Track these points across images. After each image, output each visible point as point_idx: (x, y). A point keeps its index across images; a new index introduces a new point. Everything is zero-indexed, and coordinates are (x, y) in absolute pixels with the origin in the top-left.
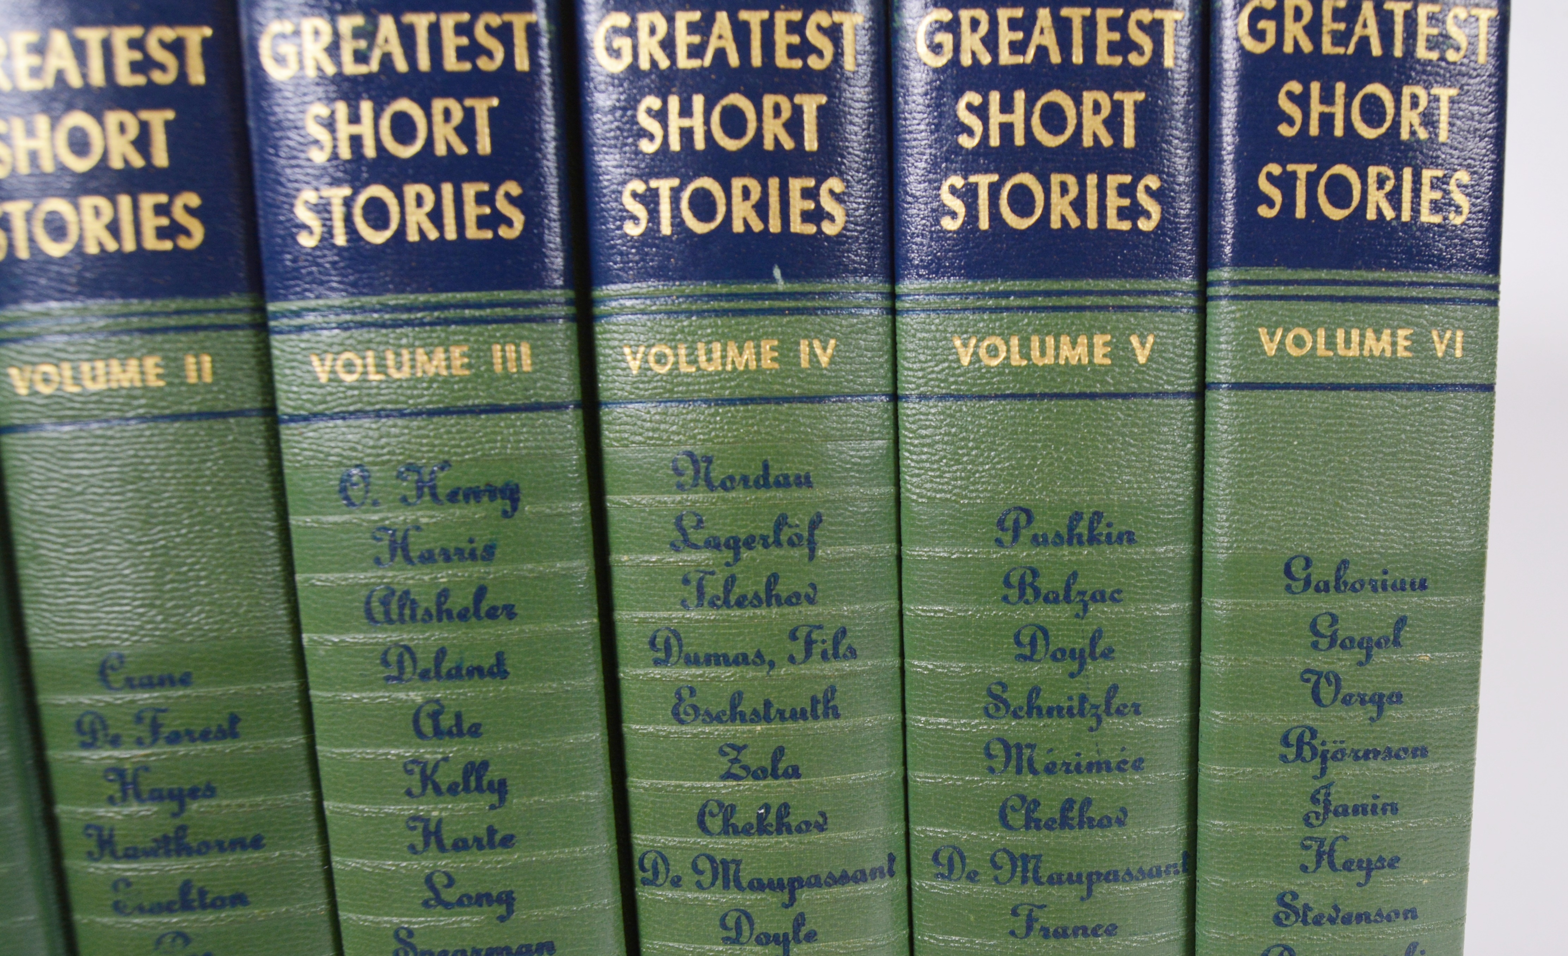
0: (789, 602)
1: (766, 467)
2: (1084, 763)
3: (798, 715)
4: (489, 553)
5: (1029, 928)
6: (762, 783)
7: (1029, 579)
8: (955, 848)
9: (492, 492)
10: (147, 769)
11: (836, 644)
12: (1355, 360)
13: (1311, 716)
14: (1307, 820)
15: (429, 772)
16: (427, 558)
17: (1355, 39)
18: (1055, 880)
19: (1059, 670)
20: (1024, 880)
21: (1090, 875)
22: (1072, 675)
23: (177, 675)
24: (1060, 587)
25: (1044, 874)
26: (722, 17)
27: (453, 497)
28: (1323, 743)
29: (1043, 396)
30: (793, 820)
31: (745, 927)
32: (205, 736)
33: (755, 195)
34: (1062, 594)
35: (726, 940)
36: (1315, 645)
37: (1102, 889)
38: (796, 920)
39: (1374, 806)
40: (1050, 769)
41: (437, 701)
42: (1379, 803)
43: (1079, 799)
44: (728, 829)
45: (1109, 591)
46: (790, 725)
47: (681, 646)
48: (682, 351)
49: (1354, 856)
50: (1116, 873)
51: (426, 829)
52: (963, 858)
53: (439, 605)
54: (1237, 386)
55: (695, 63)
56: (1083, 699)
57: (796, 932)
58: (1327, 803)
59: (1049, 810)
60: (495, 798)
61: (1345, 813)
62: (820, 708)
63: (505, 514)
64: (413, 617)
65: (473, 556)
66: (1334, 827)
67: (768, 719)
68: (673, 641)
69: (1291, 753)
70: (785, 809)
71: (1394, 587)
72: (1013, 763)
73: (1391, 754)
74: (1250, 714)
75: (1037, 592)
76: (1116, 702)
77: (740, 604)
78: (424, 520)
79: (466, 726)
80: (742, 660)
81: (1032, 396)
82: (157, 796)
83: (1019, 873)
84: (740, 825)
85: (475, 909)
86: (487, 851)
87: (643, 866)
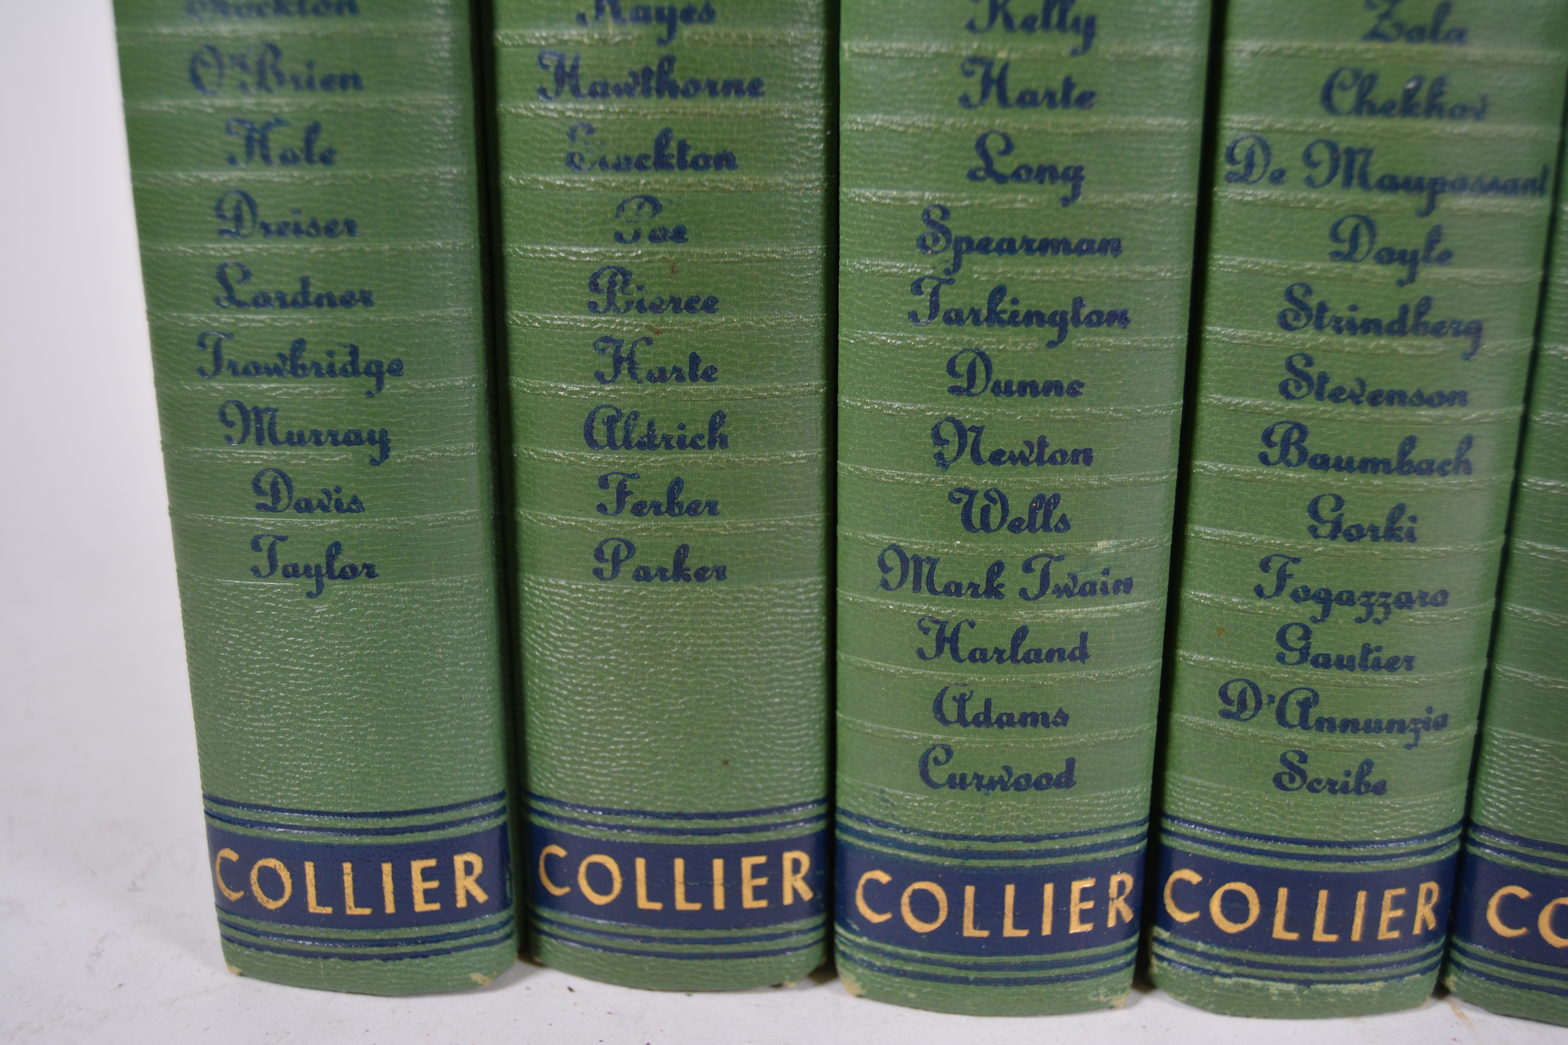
6: (1417, 47)
30: (1447, 102)
31: (1364, 240)
35: (1336, 255)
38: (1430, 234)
44: (1363, 107)
51: (987, 75)
57: (1428, 249)
60: (1078, 42)
70: (1439, 86)
84: (1380, 103)
85: (1034, 186)
86: (1059, 110)
87: (1231, 158)
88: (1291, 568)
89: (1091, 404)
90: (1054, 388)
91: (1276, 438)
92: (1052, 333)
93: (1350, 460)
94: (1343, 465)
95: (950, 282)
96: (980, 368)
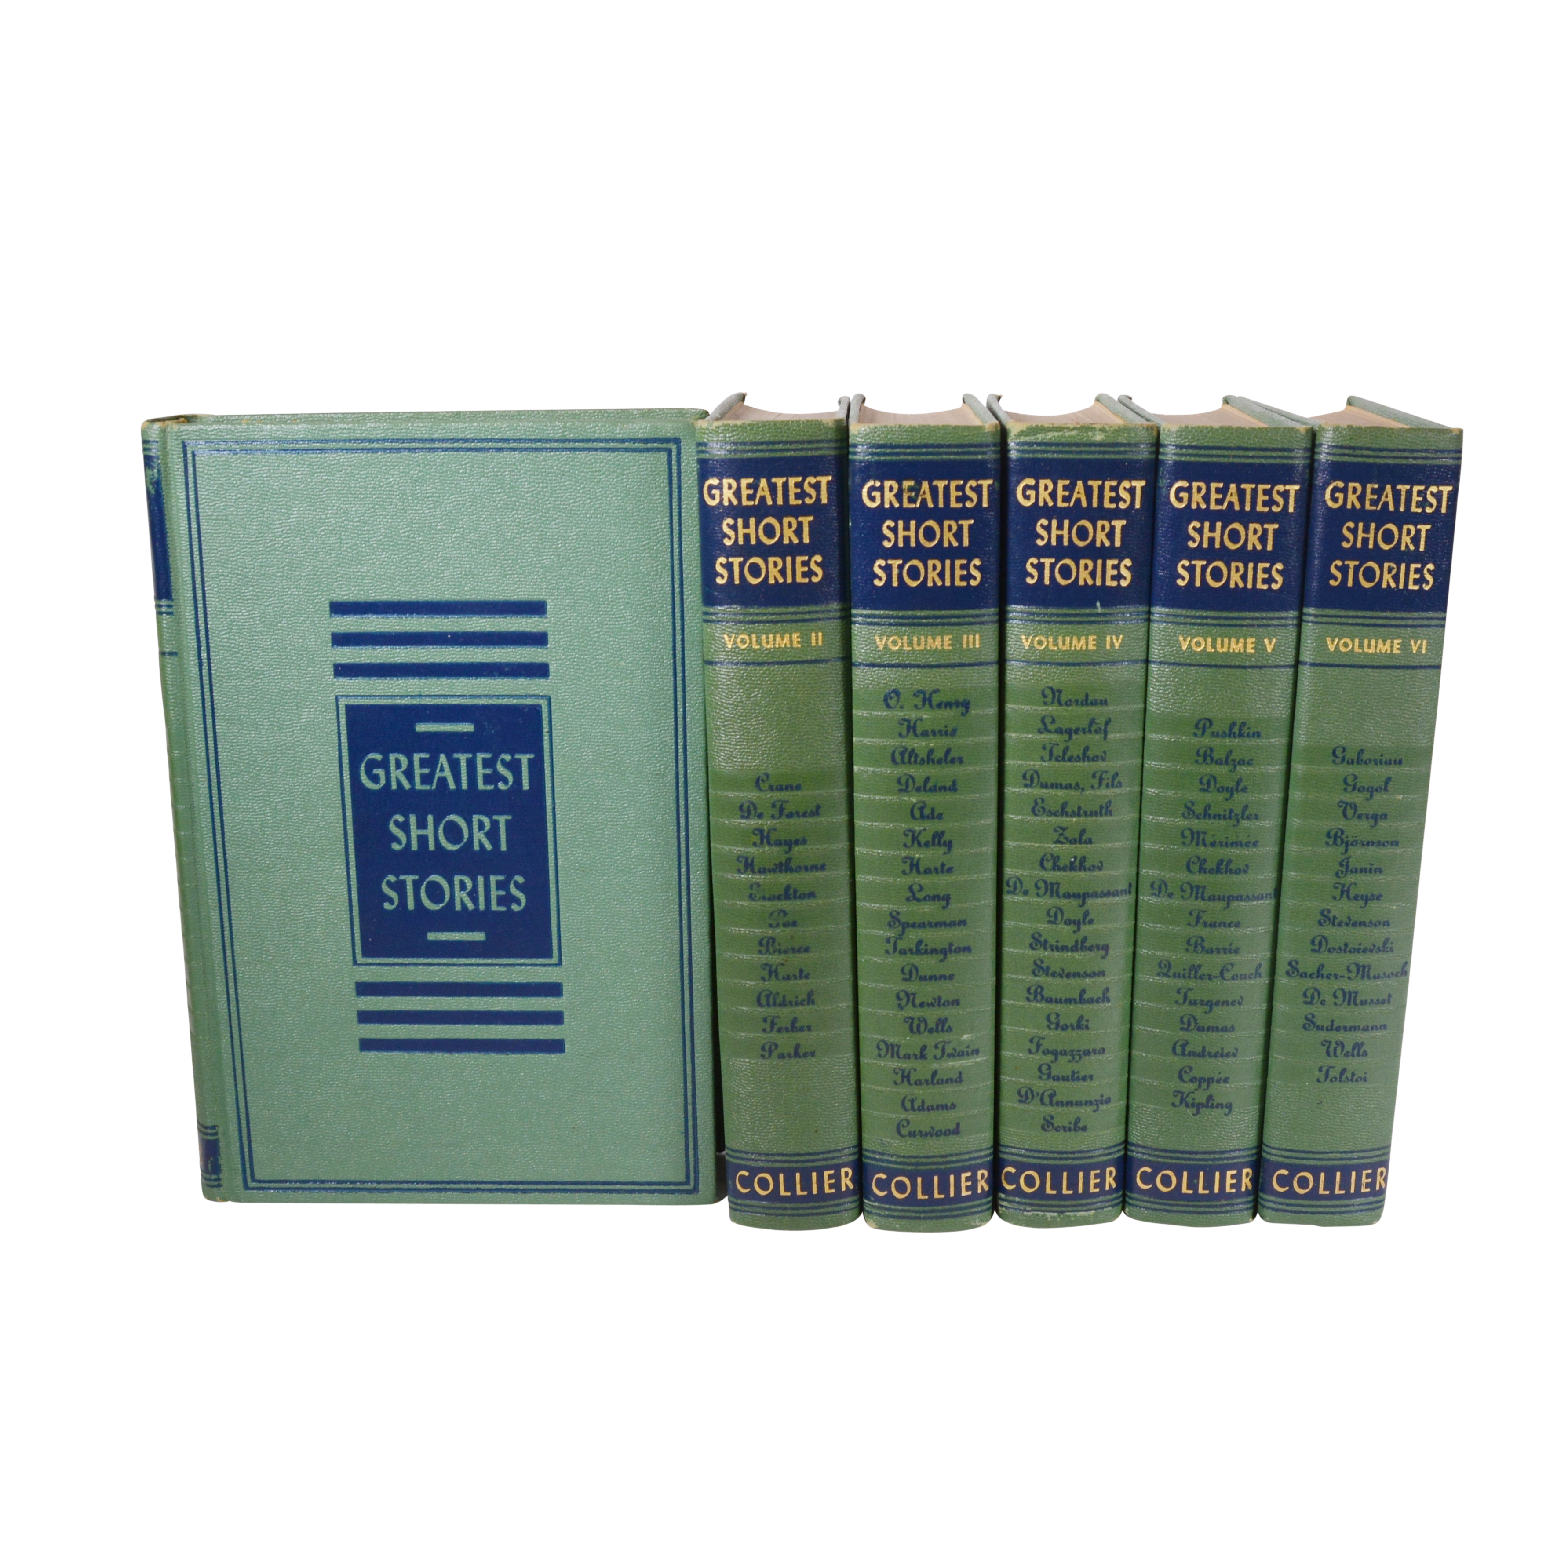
0: (1093, 760)
1: (1087, 696)
2: (1229, 842)
3: (1094, 814)
4: (954, 733)
5: (1197, 922)
6: (1074, 846)
7: (1208, 752)
8: (1163, 881)
9: (957, 704)
10: (775, 830)
11: (1113, 779)
12: (1372, 654)
13: (1342, 824)
14: (1337, 874)
15: (916, 835)
16: (925, 734)
17: (1381, 503)
18: (1212, 898)
19: (1221, 797)
20: (1197, 898)
21: (1229, 897)
22: (1226, 800)
23: (794, 785)
24: (1223, 757)
25: (1206, 896)
26: (1080, 483)
27: (939, 706)
28: (1347, 837)
29: (1221, 666)
30: (1087, 864)
31: (1059, 916)
32: (804, 815)
33: (1091, 567)
34: (1224, 760)
35: (1049, 922)
36: (1345, 790)
37: (1234, 904)
38: (1085, 913)
39: (1371, 869)
40: (1213, 844)
41: (924, 802)
42: (1373, 867)
43: (1226, 859)
44: (1056, 867)
45: (1246, 760)
46: (1089, 819)
47: (1039, 778)
48: (1051, 639)
49: (1360, 893)
50: (1241, 896)
51: (912, 862)
52: (1166, 886)
53: (928, 756)
54: (1313, 665)
55: (1066, 505)
56: (1231, 811)
57: (1084, 919)
58: (1347, 866)
59: (1211, 864)
60: (946, 849)
61: (1356, 871)
62: (1104, 811)
63: (963, 714)
64: (915, 762)
65: (946, 734)
66: (1350, 879)
67: (1079, 815)
68: (1035, 776)
69: (1331, 841)
70: (1084, 859)
71: (1386, 763)
72: (1195, 840)
73: (1380, 844)
74: (1312, 821)
75: (1212, 759)
76: (1247, 813)
77: (1070, 760)
78: (925, 716)
79: (936, 814)
80: (1069, 787)
81: (1216, 666)
82: (779, 843)
83: (1194, 895)
84: (1061, 866)
85: (931, 902)
86: (939, 875)
87: (1008, 885)
88: (1041, 1042)
89: (958, 982)
90: (943, 977)
91: (1032, 991)
92: (941, 957)
93: (1061, 999)
94: (1058, 1001)
95: (901, 939)
96: (914, 971)
